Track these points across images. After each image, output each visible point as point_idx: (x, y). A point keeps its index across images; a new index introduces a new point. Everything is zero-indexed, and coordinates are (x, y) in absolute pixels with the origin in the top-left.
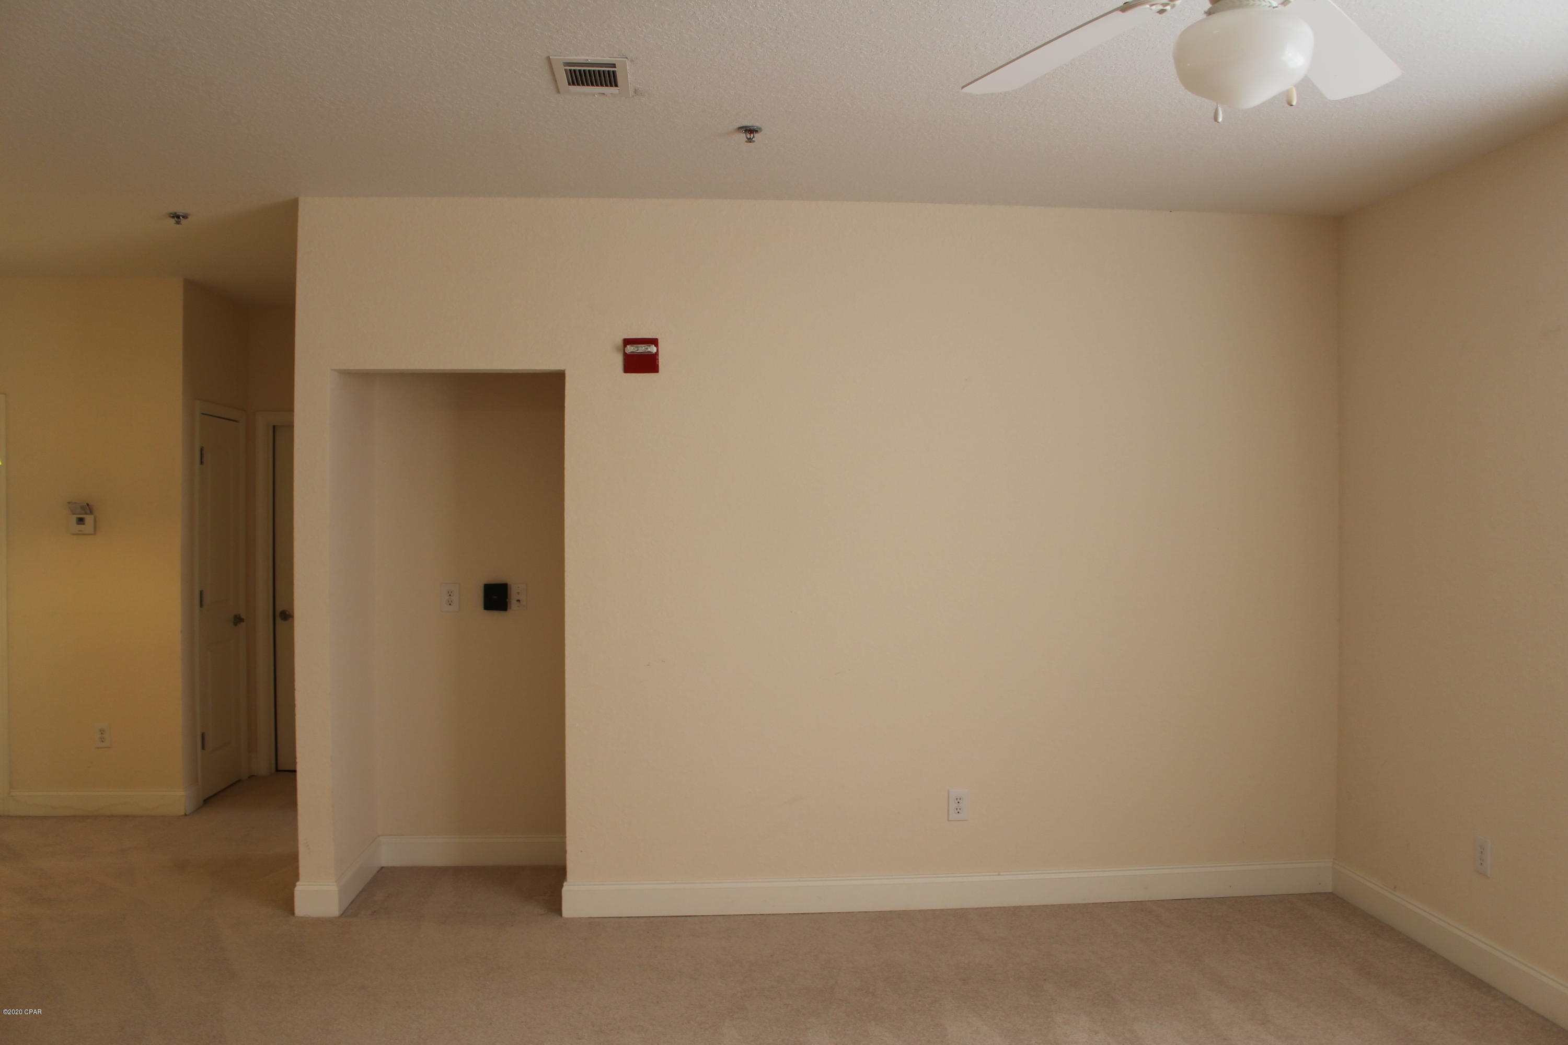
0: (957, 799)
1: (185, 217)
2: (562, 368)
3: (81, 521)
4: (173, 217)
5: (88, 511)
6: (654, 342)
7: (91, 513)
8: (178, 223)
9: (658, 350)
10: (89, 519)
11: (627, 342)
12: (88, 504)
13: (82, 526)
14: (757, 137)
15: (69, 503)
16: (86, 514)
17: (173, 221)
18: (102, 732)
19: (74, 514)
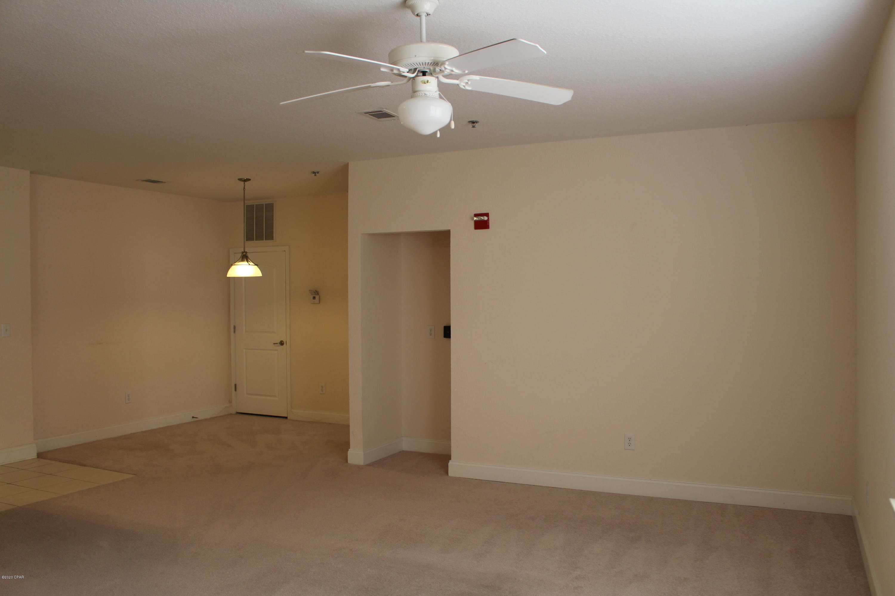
0: (629, 439)
1: (318, 173)
2: (449, 229)
3: (314, 298)
4: (313, 173)
5: (317, 294)
6: (487, 215)
7: (318, 294)
8: (315, 175)
9: (488, 219)
10: (317, 297)
11: (476, 215)
12: (316, 291)
13: (315, 300)
14: (476, 125)
15: (310, 290)
16: (316, 295)
17: (313, 175)
18: (322, 387)
19: (312, 295)
